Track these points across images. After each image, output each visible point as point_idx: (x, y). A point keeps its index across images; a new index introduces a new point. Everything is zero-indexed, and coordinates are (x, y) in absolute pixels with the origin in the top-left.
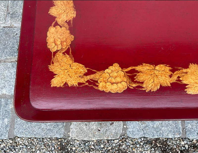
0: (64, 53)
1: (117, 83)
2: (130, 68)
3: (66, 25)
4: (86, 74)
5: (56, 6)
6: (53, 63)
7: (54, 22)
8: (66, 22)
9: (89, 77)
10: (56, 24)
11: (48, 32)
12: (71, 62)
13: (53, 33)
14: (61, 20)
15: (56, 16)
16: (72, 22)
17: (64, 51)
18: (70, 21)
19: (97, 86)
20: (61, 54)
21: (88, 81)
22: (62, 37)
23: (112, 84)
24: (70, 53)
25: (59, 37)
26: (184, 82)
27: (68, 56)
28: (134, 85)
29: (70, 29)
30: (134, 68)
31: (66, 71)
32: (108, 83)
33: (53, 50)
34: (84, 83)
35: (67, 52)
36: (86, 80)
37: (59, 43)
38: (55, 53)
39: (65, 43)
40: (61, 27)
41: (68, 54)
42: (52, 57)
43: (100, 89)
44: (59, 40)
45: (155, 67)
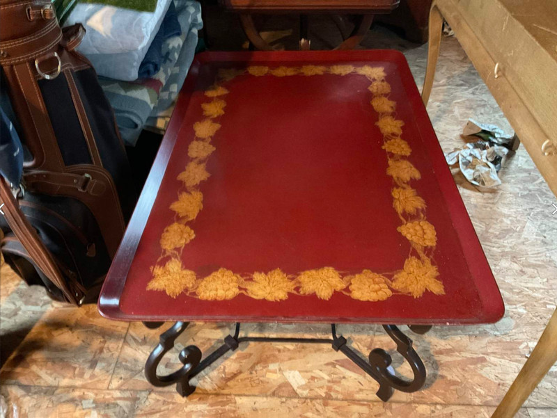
0: (392, 281)
1: (423, 230)
2: (402, 218)
3: (347, 278)
4: (419, 258)
5: (316, 290)
6: (410, 293)
7: (344, 293)
8: (342, 278)
9: (422, 255)
10: (347, 289)
11: (361, 300)
12: (404, 274)
13: (363, 294)
14: (339, 285)
15: (333, 290)
16: (342, 272)
17: (389, 281)
18: (340, 274)
19: (431, 247)
20: (394, 284)
21: (428, 256)
22: (367, 283)
23: (424, 233)
24: (391, 274)
25: (367, 286)
26: (409, 179)
27: (395, 276)
28: (422, 215)
29: (353, 274)
30: (400, 215)
31: (418, 278)
32: (425, 237)
33: (389, 293)
34: (431, 260)
35: (390, 277)
36: (426, 258)
37: (377, 287)
38: (392, 290)
39: (377, 280)
40: (351, 284)
41: (393, 275)
42: (400, 294)
43: (434, 244)
44: (373, 286)
45: (395, 199)
